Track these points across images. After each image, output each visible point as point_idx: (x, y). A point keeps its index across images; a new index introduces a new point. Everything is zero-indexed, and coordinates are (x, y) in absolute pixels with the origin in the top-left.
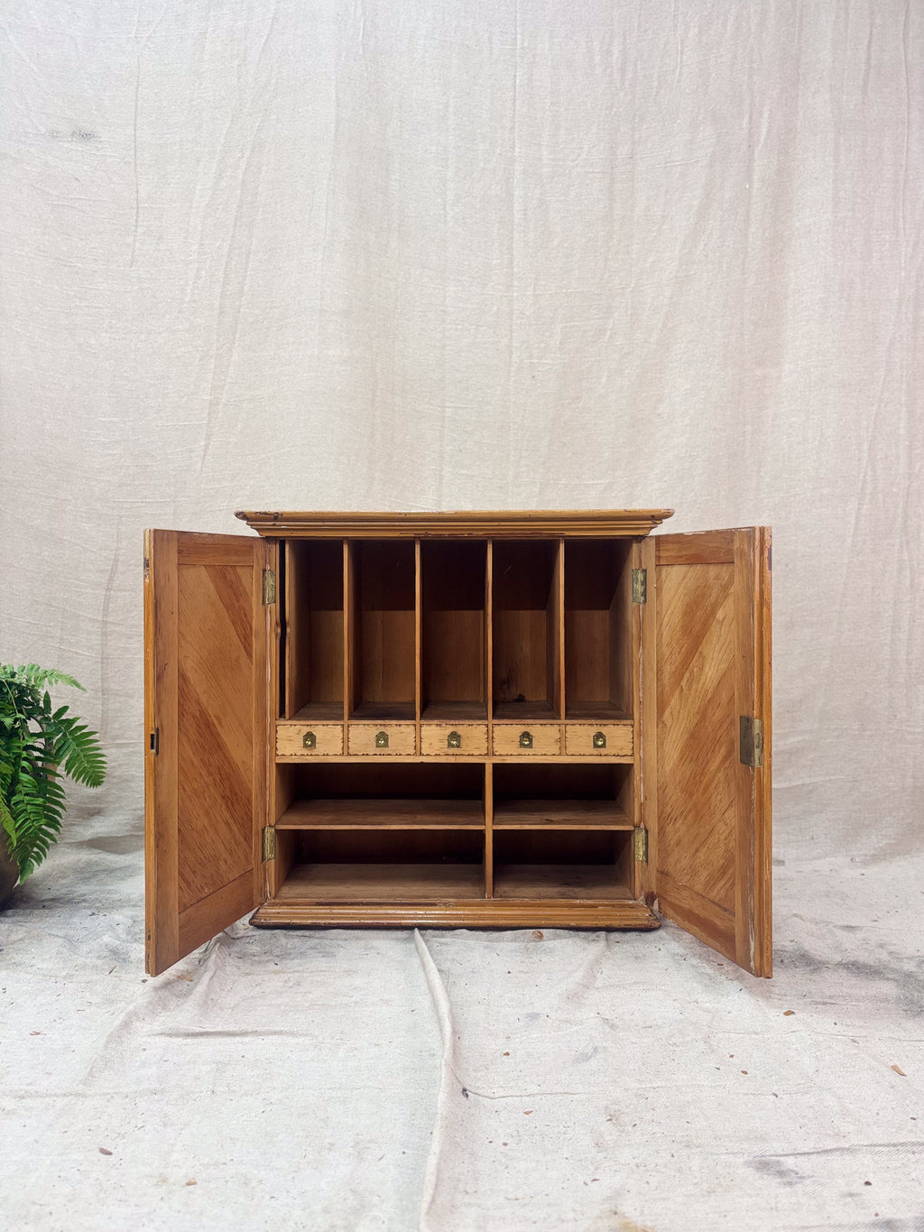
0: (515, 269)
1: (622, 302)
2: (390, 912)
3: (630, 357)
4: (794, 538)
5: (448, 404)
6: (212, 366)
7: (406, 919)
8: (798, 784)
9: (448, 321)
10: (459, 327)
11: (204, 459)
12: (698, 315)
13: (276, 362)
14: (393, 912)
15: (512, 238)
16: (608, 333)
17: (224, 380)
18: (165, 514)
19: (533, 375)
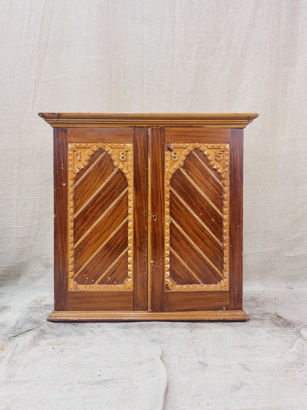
0: (176, 19)
1: (224, 36)
2: (117, 313)
3: (228, 61)
4: (300, 144)
5: (145, 82)
6: (36, 63)
7: (125, 317)
8: (300, 254)
9: (145, 44)
10: (150, 46)
11: (32, 107)
12: (259, 42)
13: (66, 62)
14: (118, 313)
15: (175, 5)
16: (218, 50)
17: (42, 70)
18: (15, 132)
19: (184, 68)
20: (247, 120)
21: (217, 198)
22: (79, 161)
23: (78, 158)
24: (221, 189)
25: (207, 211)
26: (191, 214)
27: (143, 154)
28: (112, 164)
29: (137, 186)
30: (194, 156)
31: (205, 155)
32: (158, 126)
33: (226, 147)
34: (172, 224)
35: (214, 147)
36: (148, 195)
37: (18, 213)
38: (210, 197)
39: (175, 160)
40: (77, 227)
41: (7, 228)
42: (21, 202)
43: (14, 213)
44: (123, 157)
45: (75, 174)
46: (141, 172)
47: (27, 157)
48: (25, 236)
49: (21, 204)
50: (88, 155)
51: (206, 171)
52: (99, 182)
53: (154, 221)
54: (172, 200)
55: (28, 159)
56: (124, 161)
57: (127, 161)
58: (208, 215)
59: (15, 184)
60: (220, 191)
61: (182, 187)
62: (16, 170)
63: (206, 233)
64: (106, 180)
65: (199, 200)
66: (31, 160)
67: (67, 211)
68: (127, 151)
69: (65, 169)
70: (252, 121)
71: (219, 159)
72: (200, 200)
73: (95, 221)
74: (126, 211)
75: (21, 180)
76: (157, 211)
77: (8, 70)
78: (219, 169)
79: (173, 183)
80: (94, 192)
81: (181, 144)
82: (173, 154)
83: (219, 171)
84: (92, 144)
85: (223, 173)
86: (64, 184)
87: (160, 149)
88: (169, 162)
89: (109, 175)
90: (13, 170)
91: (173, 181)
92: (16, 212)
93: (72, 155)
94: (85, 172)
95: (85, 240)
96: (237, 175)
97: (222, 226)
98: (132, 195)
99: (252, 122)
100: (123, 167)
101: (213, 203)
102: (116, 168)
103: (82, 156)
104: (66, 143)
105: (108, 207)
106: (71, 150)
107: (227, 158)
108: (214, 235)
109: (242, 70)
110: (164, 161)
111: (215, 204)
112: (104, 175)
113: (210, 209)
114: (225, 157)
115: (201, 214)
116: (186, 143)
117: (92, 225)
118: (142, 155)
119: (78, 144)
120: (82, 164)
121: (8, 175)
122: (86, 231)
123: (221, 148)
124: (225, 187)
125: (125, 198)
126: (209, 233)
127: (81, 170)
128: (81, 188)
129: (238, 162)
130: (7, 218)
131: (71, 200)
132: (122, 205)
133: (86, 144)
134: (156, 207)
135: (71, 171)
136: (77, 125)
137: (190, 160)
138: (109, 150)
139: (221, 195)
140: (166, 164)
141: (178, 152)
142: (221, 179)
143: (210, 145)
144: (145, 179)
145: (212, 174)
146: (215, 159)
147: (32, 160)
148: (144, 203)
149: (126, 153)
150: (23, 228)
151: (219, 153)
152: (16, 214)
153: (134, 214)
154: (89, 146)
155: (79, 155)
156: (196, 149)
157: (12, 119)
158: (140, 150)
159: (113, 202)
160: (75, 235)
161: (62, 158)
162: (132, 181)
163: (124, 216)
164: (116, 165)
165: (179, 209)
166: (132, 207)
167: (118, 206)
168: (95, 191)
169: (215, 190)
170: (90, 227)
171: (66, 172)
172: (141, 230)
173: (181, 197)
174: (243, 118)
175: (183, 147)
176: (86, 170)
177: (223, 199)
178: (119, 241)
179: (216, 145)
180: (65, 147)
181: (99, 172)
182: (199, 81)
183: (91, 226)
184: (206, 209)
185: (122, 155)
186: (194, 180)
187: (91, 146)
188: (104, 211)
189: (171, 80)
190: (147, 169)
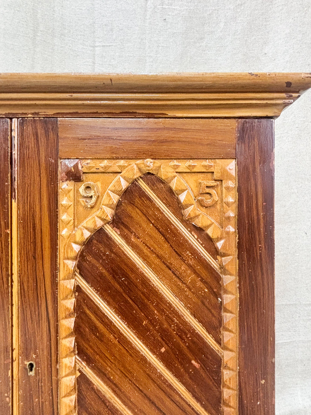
19: (165, 18)
20: (284, 95)
21: (206, 303)
24: (218, 279)
25: (179, 340)
26: (136, 349)
30: (143, 195)
31: (171, 190)
32: (37, 111)
33: (227, 168)
34: (82, 380)
35: (195, 170)
38: (186, 301)
39: (89, 206)
51: (175, 233)
53: (29, 377)
54: (84, 313)
58: (181, 351)
60: (213, 286)
61: (109, 277)
63: (177, 398)
65: (158, 311)
70: (299, 96)
71: (208, 201)
72: (162, 311)
76: (36, 349)
78: (208, 227)
79: (87, 266)
81: (105, 163)
82: (82, 189)
83: (210, 232)
85: (221, 239)
87: (43, 175)
88: (71, 210)
91: (85, 261)
96: (258, 243)
97: (218, 381)
99: (300, 98)
101: (195, 317)
107: (231, 198)
108: (199, 405)
109: (268, 23)
110: (57, 208)
111: (200, 321)
113: (186, 334)
114: (224, 195)
115: (163, 350)
116: (117, 158)
123: (213, 173)
124: (225, 274)
126: (184, 400)
129: (260, 208)
134: (35, 337)
137: (132, 203)
139: (217, 295)
140: (64, 217)
141: (99, 184)
142: (215, 253)
143: (183, 165)
145: (192, 239)
146: (198, 201)
151: (209, 185)
156: (148, 176)
165: (101, 338)
169: (199, 284)
173: (109, 304)
174: (274, 89)
175: (110, 170)
177: (220, 307)
179: (199, 165)
182: (193, 40)
184: (177, 334)
186: (145, 258)
189: (142, 39)
190: (9, 232)
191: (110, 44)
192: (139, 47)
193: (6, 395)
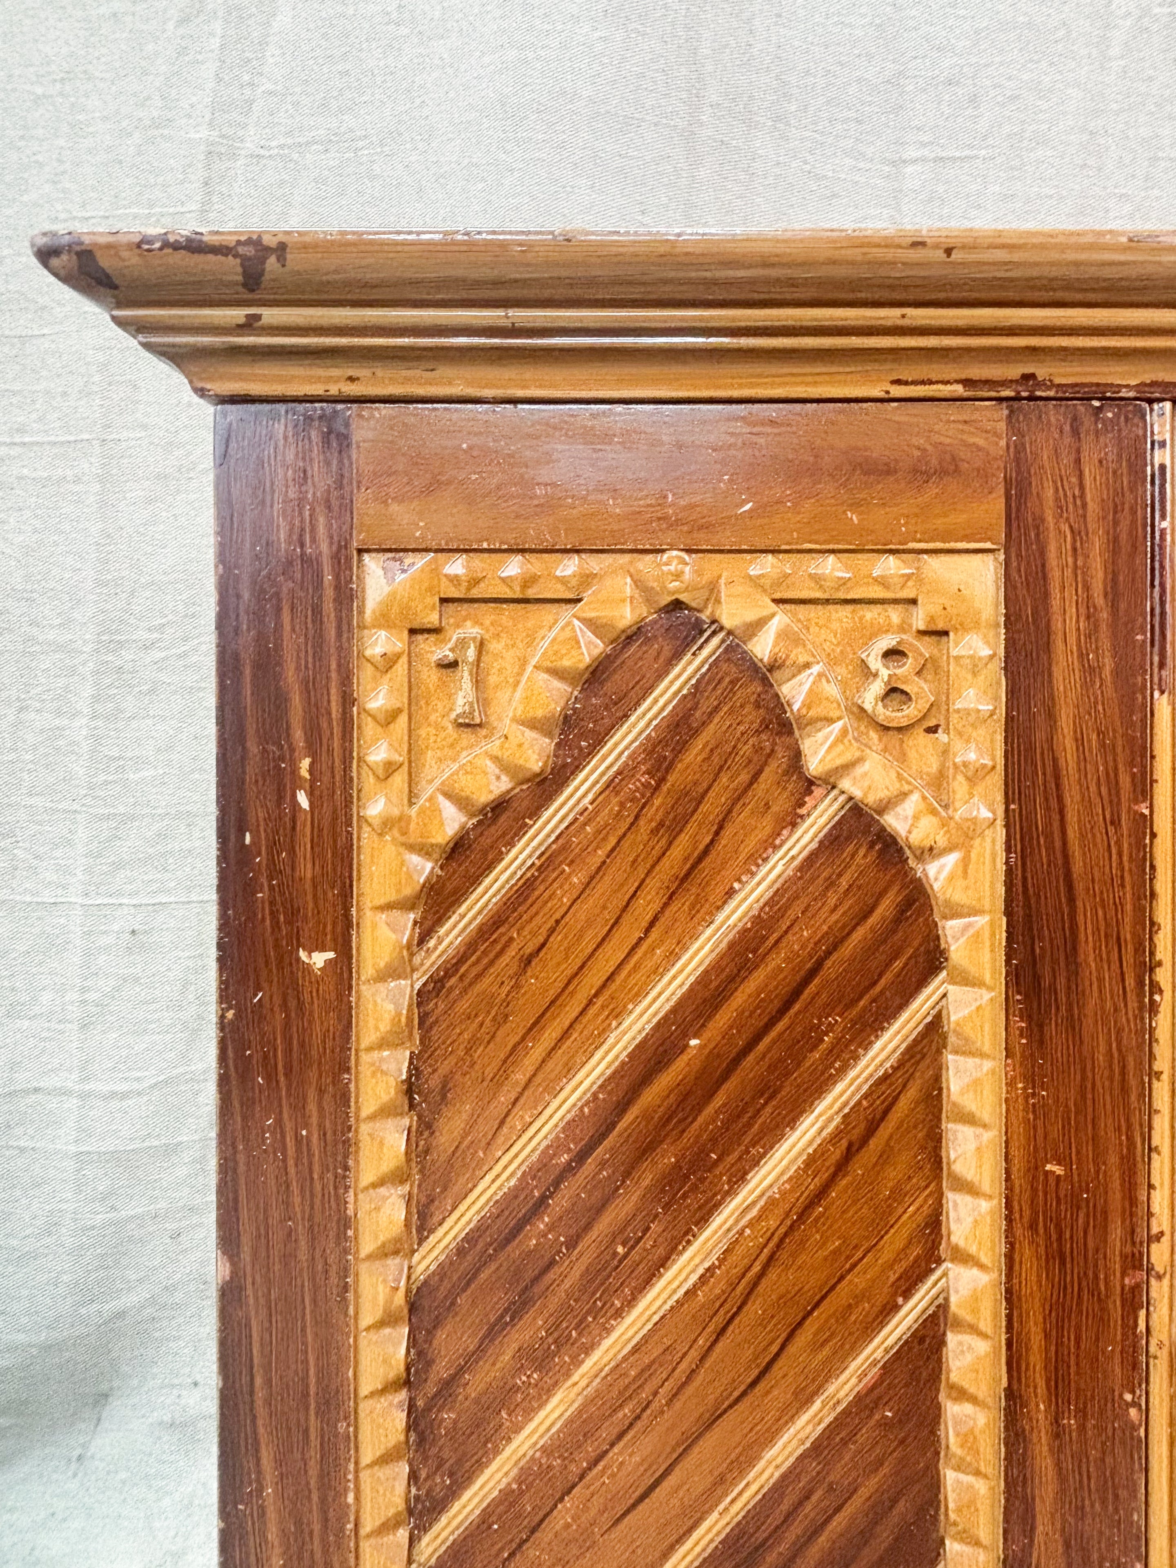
5: (912, 153)
6: (215, 43)
17: (251, 84)
18: (77, 480)
22: (467, 725)
23: (460, 701)
27: (1108, 664)
28: (780, 752)
29: (1037, 978)
36: (1156, 1067)
37: (93, 996)
40: (441, 1370)
41: (26, 1092)
42: (116, 927)
43: (67, 998)
44: (893, 692)
45: (424, 850)
46: (1083, 837)
47: (155, 635)
48: (137, 1145)
49: (110, 940)
50: (557, 673)
52: (654, 934)
55: (160, 649)
56: (900, 729)
57: (932, 730)
59: (76, 806)
62: (84, 721)
64: (719, 908)
66: (180, 656)
67: (345, 1223)
68: (940, 626)
69: (327, 810)
73: (619, 1314)
74: (919, 1218)
75: (115, 782)
77: (39, 91)
80: (605, 1031)
84: (595, 563)
86: (319, 959)
89: (758, 857)
90: (66, 722)
92: (84, 990)
93: (401, 667)
94: (523, 828)
95: (522, 1493)
98: (988, 1065)
100: (896, 788)
102: (818, 792)
103: (493, 679)
104: (336, 557)
105: (740, 1178)
106: (384, 620)
112: (700, 859)
117: (588, 1350)
118: (1090, 671)
119: (457, 566)
120: (496, 759)
121: (35, 749)
122: (529, 1413)
125: (912, 1093)
127: (482, 810)
128: (478, 988)
130: (26, 1023)
131: (386, 1112)
132: (885, 1157)
133: (536, 564)
135: (387, 824)
136: (445, 371)
138: (760, 623)
144: (1119, 906)
147: (184, 655)
148: (1113, 1159)
149: (926, 648)
150: (124, 1096)
152: (84, 1002)
153: (1010, 1257)
154: (563, 581)
155: (465, 674)
157: (64, 394)
158: (1071, 624)
159: (792, 1122)
160: (422, 1440)
161: (296, 701)
162: (992, 923)
163: (899, 1269)
164: (829, 766)
166: (986, 1187)
167: (842, 1167)
168: (618, 1013)
170: (568, 1375)
171: (335, 837)
172: (1082, 1428)
176: (535, 812)
178: (849, 1510)
180: (329, 593)
181: (655, 832)
183: (577, 1362)
185: (884, 673)
187: (587, 579)
188: (703, 1220)
189: (1091, 133)
190: (1146, 812)
191: (967, 152)
192: (1080, 162)
193: (1128, 1397)
